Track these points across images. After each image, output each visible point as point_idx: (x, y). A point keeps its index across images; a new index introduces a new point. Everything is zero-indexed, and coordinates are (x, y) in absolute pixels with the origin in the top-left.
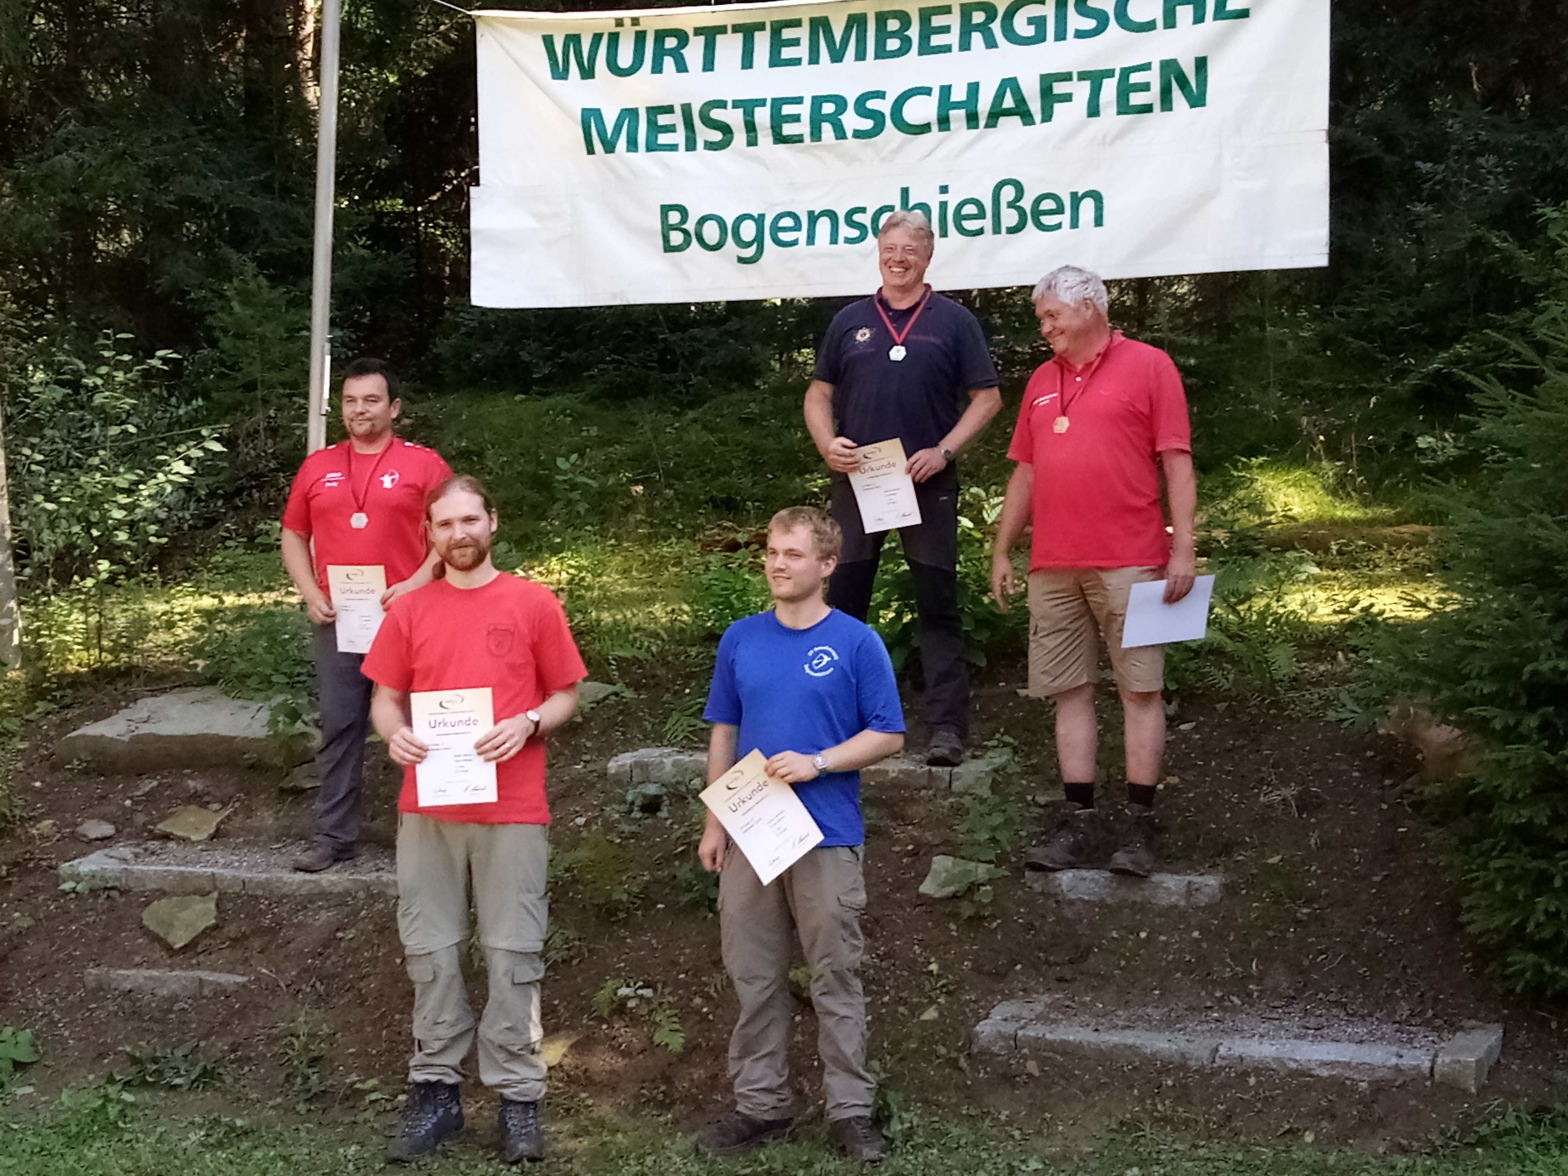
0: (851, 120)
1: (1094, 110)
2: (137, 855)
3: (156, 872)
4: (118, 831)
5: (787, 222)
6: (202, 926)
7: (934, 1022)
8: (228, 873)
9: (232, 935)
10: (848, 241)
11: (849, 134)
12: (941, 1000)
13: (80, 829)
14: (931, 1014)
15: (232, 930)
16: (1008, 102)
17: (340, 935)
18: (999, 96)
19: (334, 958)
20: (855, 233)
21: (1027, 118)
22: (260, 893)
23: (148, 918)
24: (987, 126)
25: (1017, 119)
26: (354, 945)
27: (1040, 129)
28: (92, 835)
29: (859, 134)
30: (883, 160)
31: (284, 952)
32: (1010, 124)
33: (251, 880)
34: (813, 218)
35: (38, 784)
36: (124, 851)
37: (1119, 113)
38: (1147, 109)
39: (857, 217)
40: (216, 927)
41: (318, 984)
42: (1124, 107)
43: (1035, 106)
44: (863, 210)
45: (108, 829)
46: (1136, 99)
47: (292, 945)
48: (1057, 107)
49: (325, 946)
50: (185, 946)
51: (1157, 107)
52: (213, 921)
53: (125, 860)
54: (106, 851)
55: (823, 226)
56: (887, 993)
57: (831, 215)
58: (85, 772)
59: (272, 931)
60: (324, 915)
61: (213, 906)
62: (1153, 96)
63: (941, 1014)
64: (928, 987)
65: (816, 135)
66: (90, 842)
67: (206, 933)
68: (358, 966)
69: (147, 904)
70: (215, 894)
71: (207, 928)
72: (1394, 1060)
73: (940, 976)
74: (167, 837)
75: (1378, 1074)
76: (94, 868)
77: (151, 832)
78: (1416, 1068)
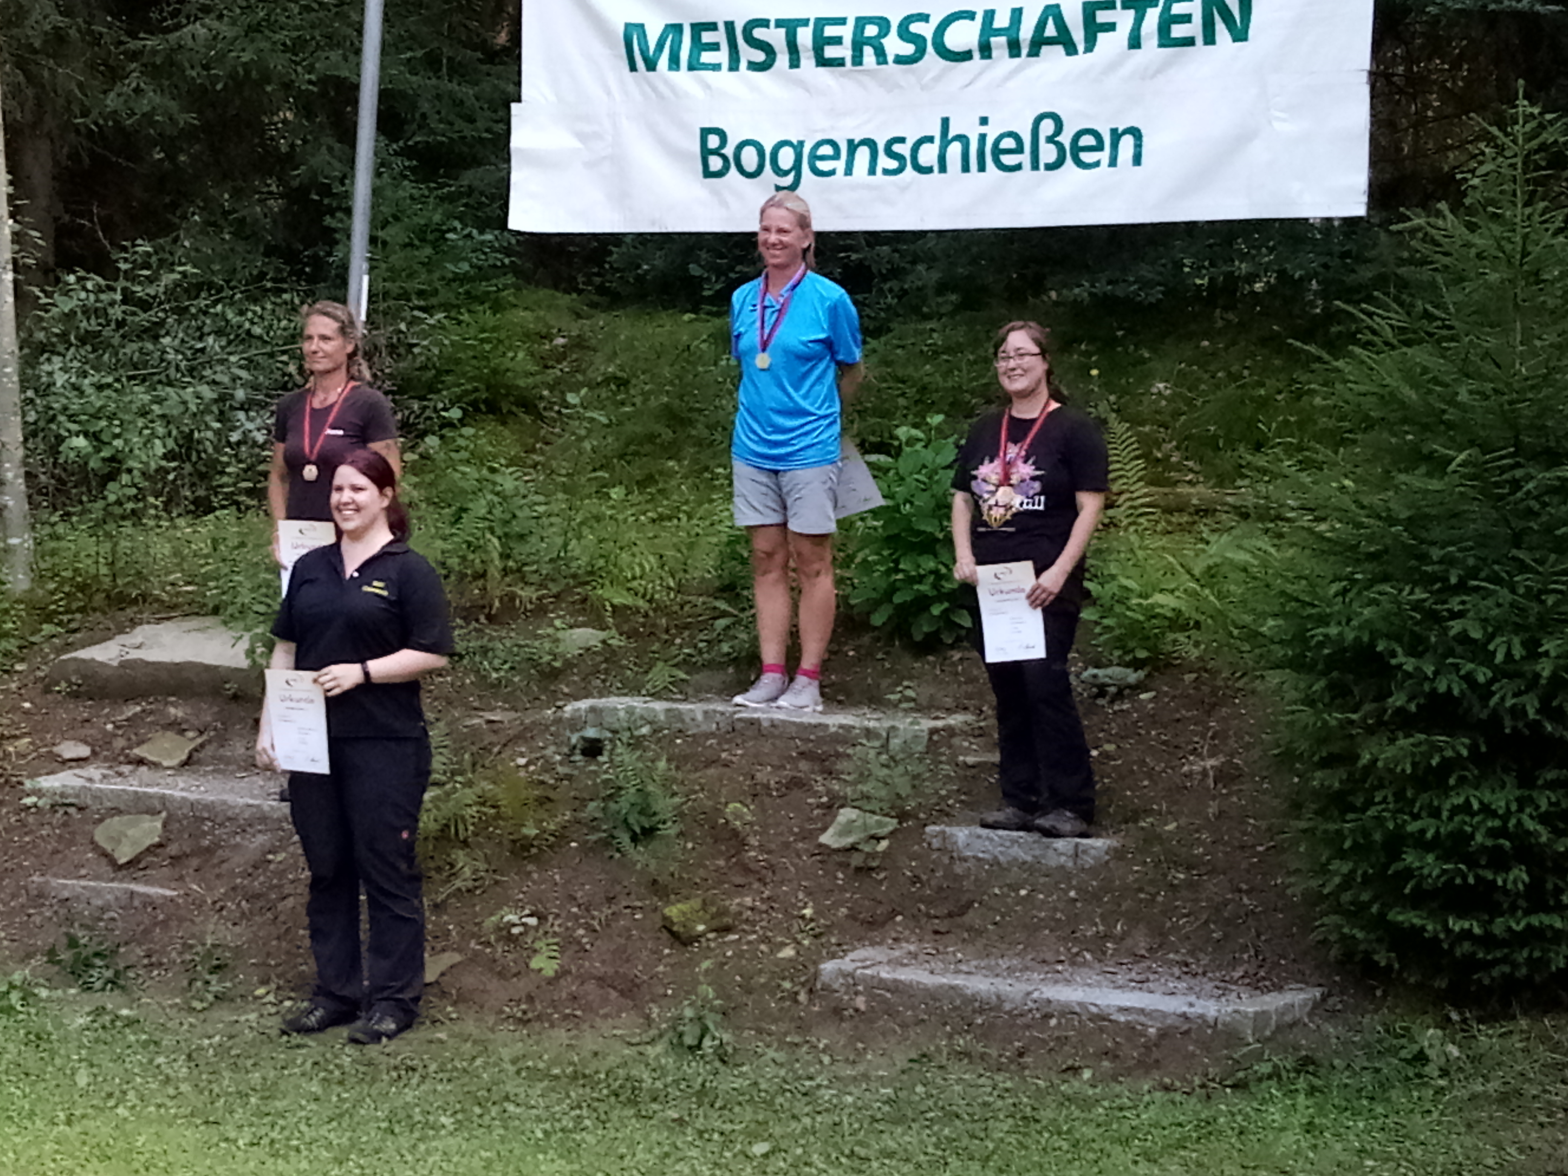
0: (894, 45)
1: (1135, 42)
2: (105, 776)
3: (112, 791)
4: (94, 752)
5: (827, 150)
6: (147, 843)
7: (790, 960)
8: (178, 794)
9: (173, 853)
10: (886, 172)
11: (890, 58)
13: (55, 749)
14: (788, 952)
15: (173, 849)
16: (1050, 31)
17: (270, 857)
18: (1041, 25)
19: (262, 879)
20: (893, 165)
21: (1071, 49)
22: (206, 815)
23: (100, 835)
24: (1030, 55)
25: (1060, 49)
26: (281, 867)
27: (1082, 59)
28: (67, 755)
29: (899, 60)
30: (923, 88)
31: (217, 871)
32: (1053, 54)
33: (198, 802)
34: (853, 146)
35: (27, 705)
36: (94, 771)
37: (1161, 45)
38: (1189, 42)
39: (897, 148)
40: (160, 845)
41: (244, 903)
42: (1165, 40)
43: (1078, 35)
44: (902, 140)
45: (84, 751)
46: (1178, 31)
47: (225, 866)
48: (1100, 36)
49: (255, 867)
50: (128, 863)
51: (1199, 40)
52: (157, 839)
53: (90, 780)
54: (77, 771)
55: (863, 155)
56: (755, 932)
57: (870, 143)
58: (74, 696)
59: (209, 851)
60: (261, 839)
61: (159, 825)
62: (1194, 29)
63: (798, 953)
64: (796, 928)
65: (857, 58)
66: (65, 762)
67: (151, 850)
68: (282, 886)
69: (101, 820)
70: (164, 814)
71: (153, 846)
72: (1185, 1009)
73: (812, 920)
74: (141, 762)
75: (1169, 1021)
76: (57, 784)
77: (127, 756)
78: (1201, 1016)
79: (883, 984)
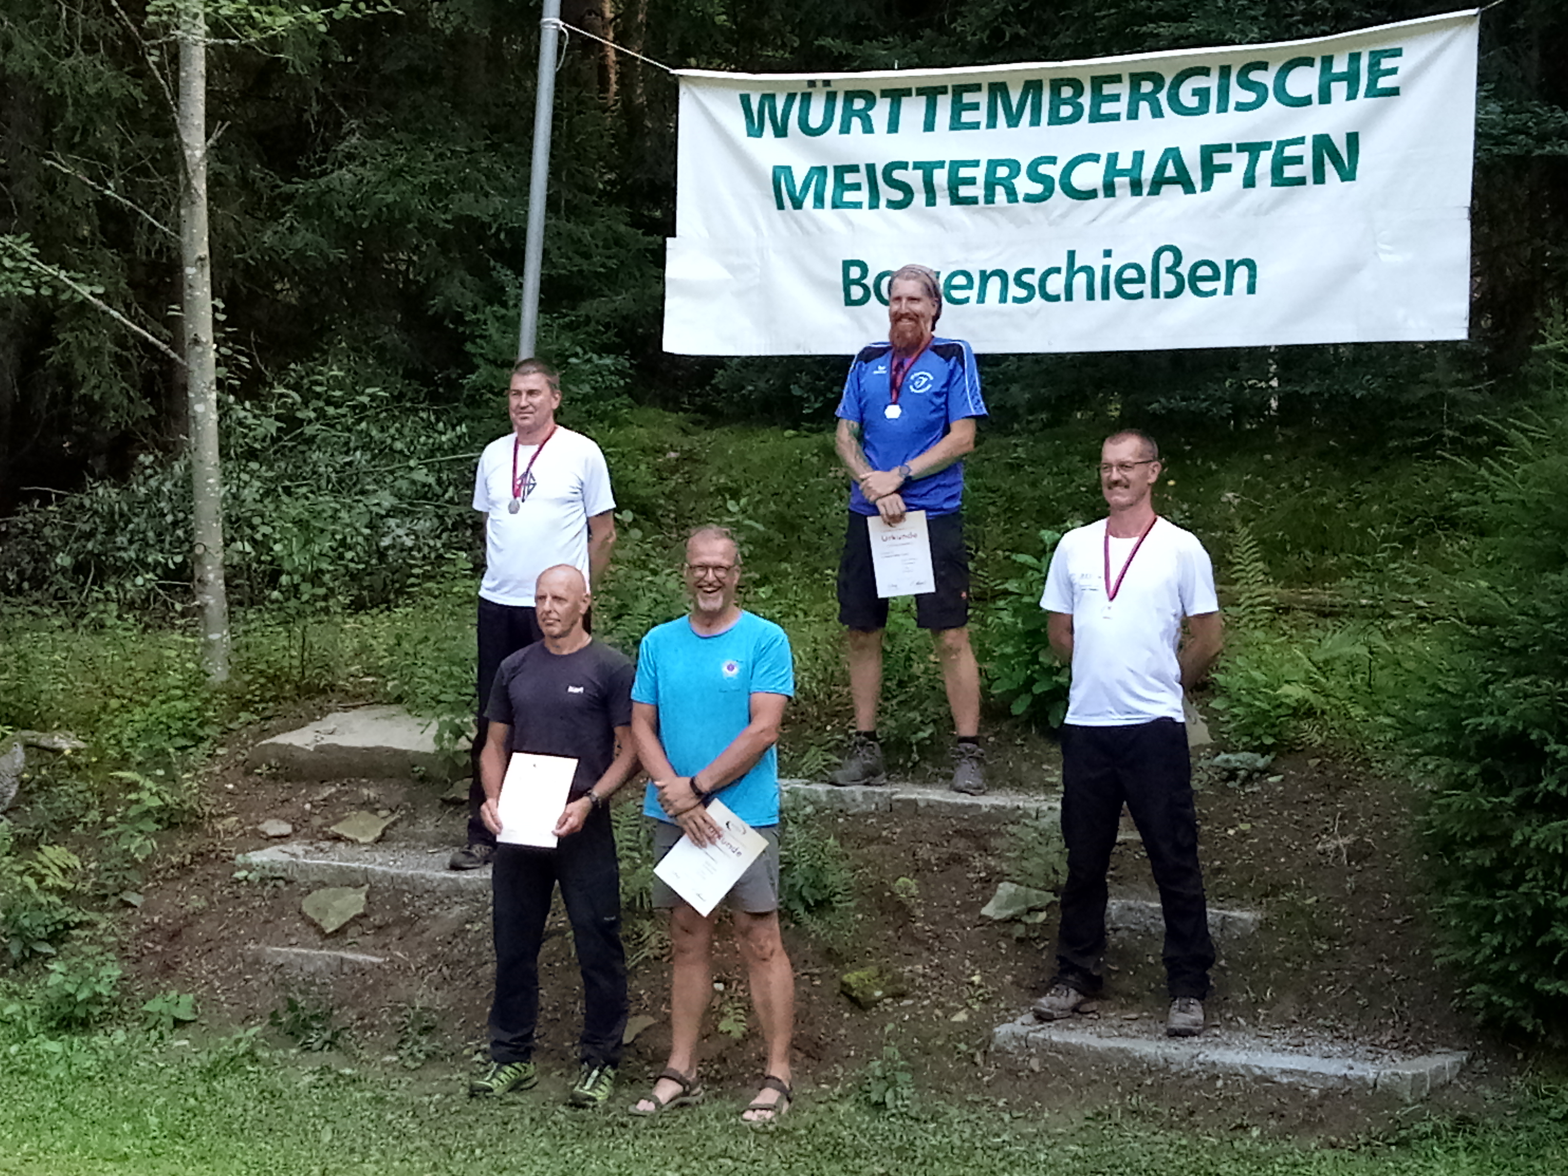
0: (1024, 185)
1: (1250, 182)
2: (307, 852)
3: (318, 866)
4: (295, 830)
5: (960, 280)
6: (352, 913)
7: (964, 1023)
8: (379, 869)
9: (377, 923)
10: (1016, 300)
11: (1020, 197)
12: (976, 1007)
13: (261, 827)
14: (961, 1017)
15: (376, 919)
16: (1170, 172)
17: (468, 926)
18: (1161, 167)
19: (461, 947)
20: (1023, 293)
21: (1189, 188)
22: (405, 887)
23: (307, 906)
24: (1151, 194)
25: (1178, 188)
26: (480, 936)
27: (1199, 197)
28: (271, 832)
29: (1029, 198)
30: (1052, 223)
31: (418, 939)
32: (1172, 193)
33: (398, 876)
34: (985, 277)
35: (231, 786)
36: (296, 847)
37: (1274, 185)
38: (1300, 181)
39: (1026, 278)
40: (364, 916)
41: (445, 969)
42: (1278, 180)
43: (1196, 175)
44: (1031, 271)
45: (286, 829)
46: (1290, 172)
47: (426, 935)
48: (1217, 176)
49: (455, 936)
50: (336, 931)
51: (1310, 180)
52: (361, 910)
53: (294, 855)
54: (281, 847)
55: (995, 284)
56: (928, 997)
57: (1001, 274)
58: (274, 778)
59: (410, 922)
60: (457, 910)
61: (363, 897)
62: (1305, 169)
63: (970, 1017)
64: (966, 995)
65: (990, 198)
66: (269, 838)
67: (356, 920)
68: (481, 954)
69: (309, 892)
70: (367, 887)
71: (357, 916)
72: (1344, 1071)
73: (980, 987)
74: (337, 838)
75: (1330, 1084)
76: (265, 859)
77: (324, 833)
78: (1362, 1078)
79: (1054, 1046)
